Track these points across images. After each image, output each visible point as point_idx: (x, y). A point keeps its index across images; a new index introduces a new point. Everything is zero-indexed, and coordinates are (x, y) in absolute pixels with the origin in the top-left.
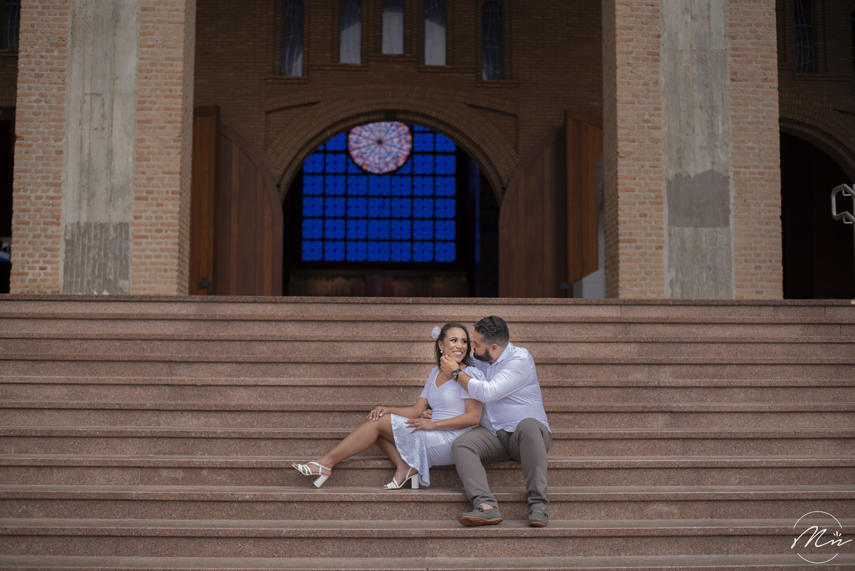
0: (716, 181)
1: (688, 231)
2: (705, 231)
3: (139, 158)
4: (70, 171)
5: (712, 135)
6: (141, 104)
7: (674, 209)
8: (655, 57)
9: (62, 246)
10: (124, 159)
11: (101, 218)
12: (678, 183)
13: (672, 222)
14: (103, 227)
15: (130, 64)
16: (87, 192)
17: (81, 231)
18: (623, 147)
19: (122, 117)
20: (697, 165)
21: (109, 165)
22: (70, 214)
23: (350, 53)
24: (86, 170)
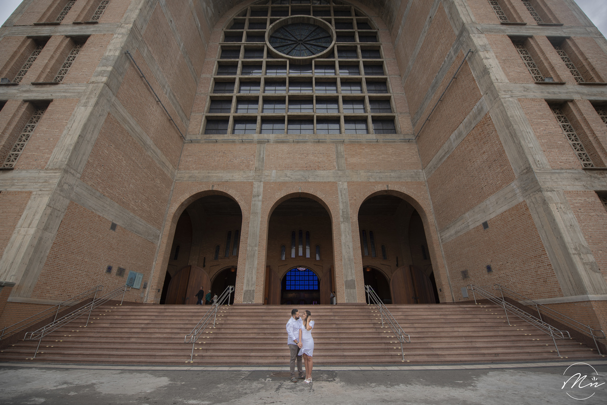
0: (353, 281)
1: (349, 290)
2: (351, 290)
3: (257, 278)
4: (245, 281)
5: (352, 273)
6: (258, 269)
7: (346, 286)
8: (341, 260)
9: (243, 294)
10: (254, 279)
11: (250, 289)
12: (346, 281)
13: (346, 288)
14: (250, 291)
15: (256, 263)
16: (248, 284)
17: (247, 291)
18: (337, 275)
19: (254, 271)
20: (349, 278)
21: (252, 280)
22: (245, 288)
23: (293, 255)
24: (248, 281)
